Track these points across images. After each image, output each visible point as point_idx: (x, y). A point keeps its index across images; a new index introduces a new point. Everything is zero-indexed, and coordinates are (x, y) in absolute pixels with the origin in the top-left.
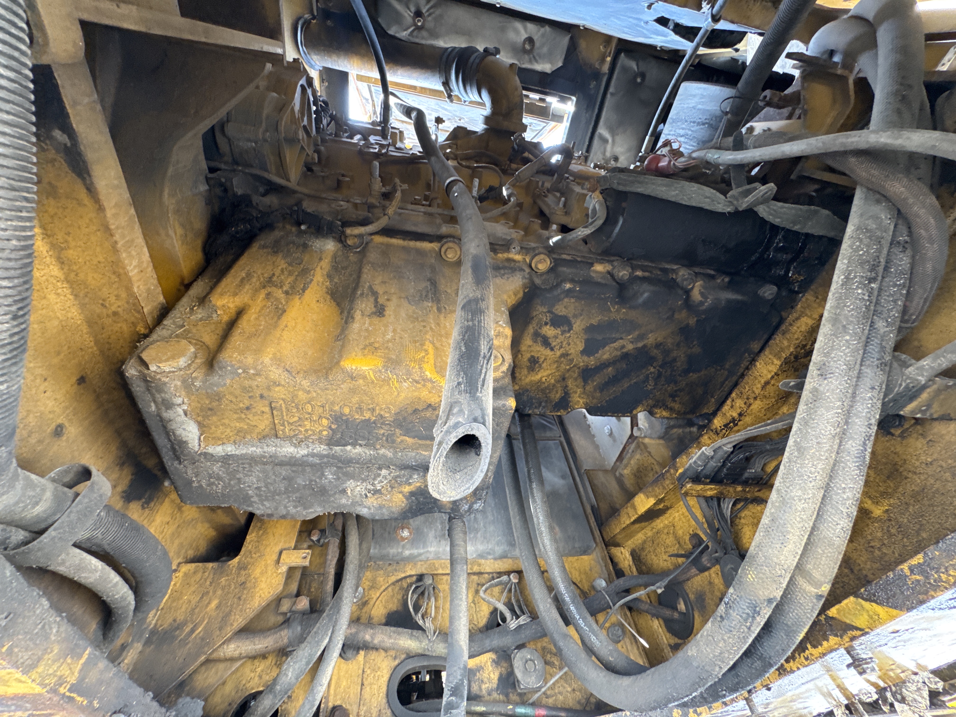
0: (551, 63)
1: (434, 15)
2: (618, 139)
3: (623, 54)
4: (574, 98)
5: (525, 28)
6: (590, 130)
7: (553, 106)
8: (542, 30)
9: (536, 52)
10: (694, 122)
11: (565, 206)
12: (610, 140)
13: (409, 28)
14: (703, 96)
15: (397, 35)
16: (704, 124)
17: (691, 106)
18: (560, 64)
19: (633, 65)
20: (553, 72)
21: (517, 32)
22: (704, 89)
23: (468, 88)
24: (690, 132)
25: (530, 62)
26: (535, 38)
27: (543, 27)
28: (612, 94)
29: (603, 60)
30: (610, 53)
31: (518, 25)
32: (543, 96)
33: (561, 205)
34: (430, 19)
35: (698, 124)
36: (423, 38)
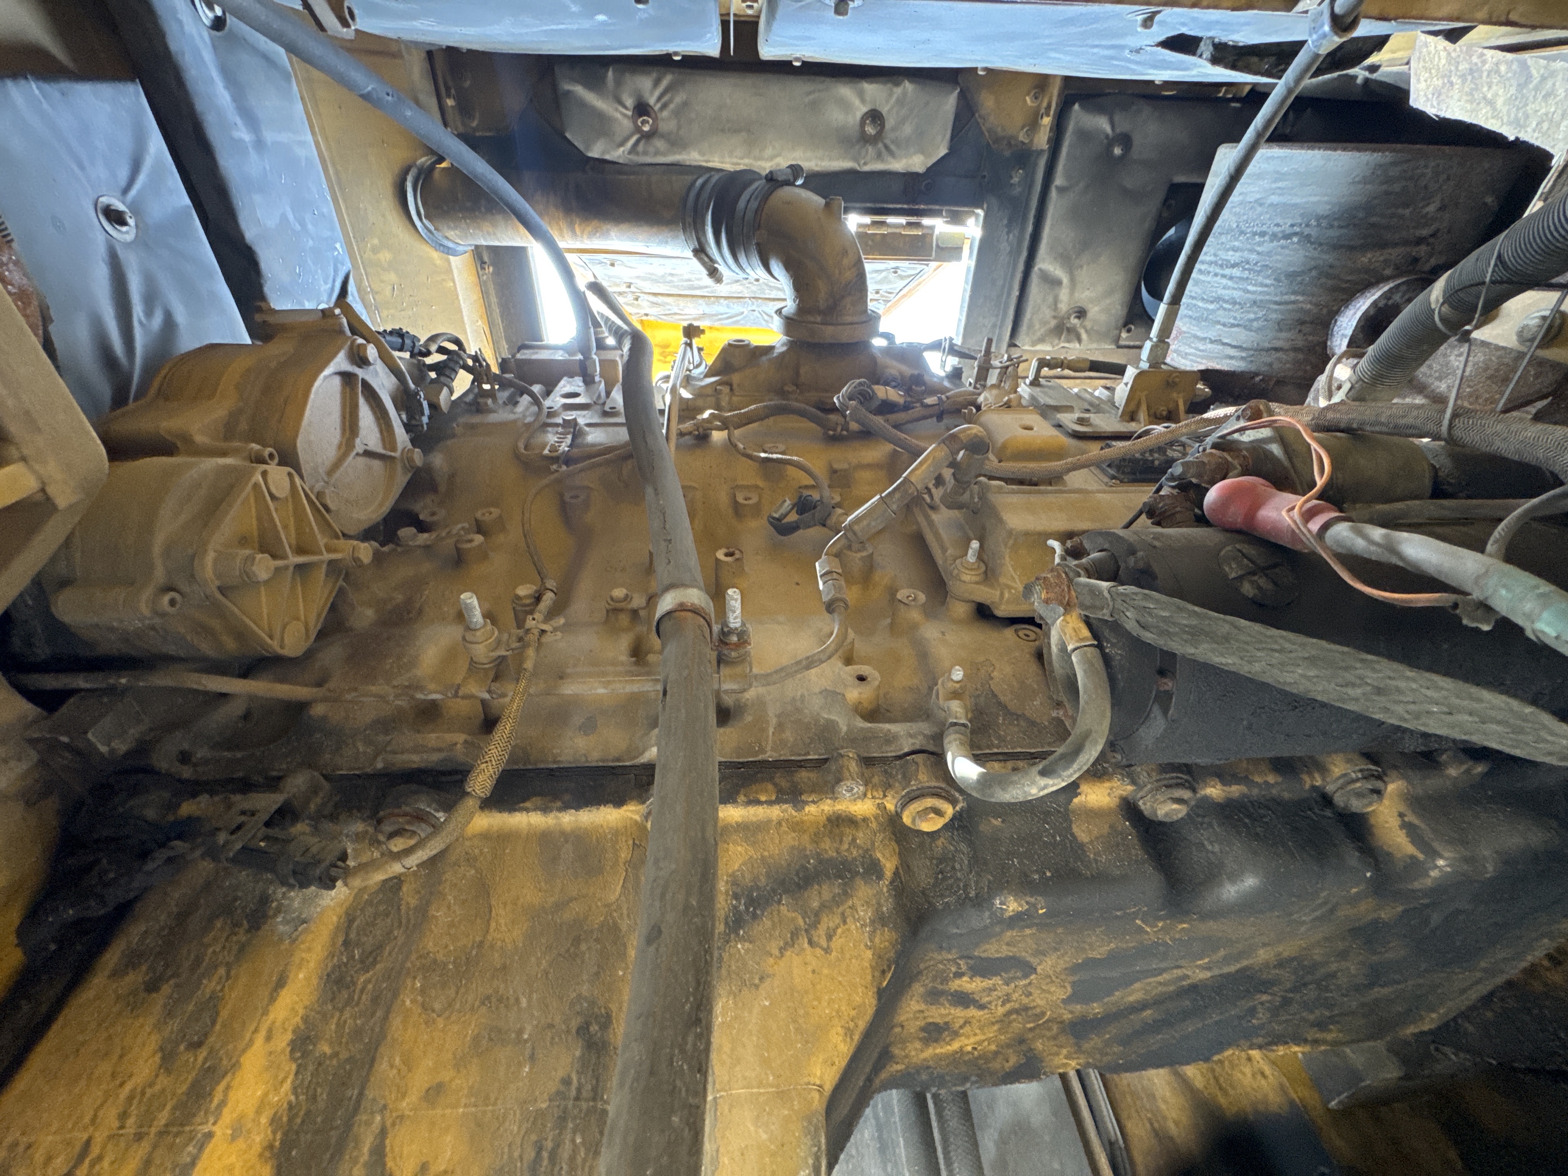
0: (922, 152)
1: (672, 106)
2: (1084, 275)
3: (1076, 107)
4: (980, 212)
5: (861, 95)
6: (1021, 267)
7: (937, 232)
8: (898, 91)
9: (889, 136)
10: (1263, 234)
11: (980, 557)
12: (1065, 280)
13: (626, 139)
14: (1279, 176)
15: (607, 157)
16: (1287, 237)
17: (1251, 198)
18: (943, 151)
19: (1103, 124)
20: (929, 170)
21: (845, 105)
22: (1282, 159)
23: (742, 259)
24: (1253, 257)
25: (879, 157)
26: (884, 110)
27: (897, 84)
28: (1061, 190)
29: (1033, 125)
30: (1049, 107)
31: (845, 91)
32: (913, 219)
33: (971, 557)
34: (665, 114)
35: (1274, 237)
36: (657, 153)
